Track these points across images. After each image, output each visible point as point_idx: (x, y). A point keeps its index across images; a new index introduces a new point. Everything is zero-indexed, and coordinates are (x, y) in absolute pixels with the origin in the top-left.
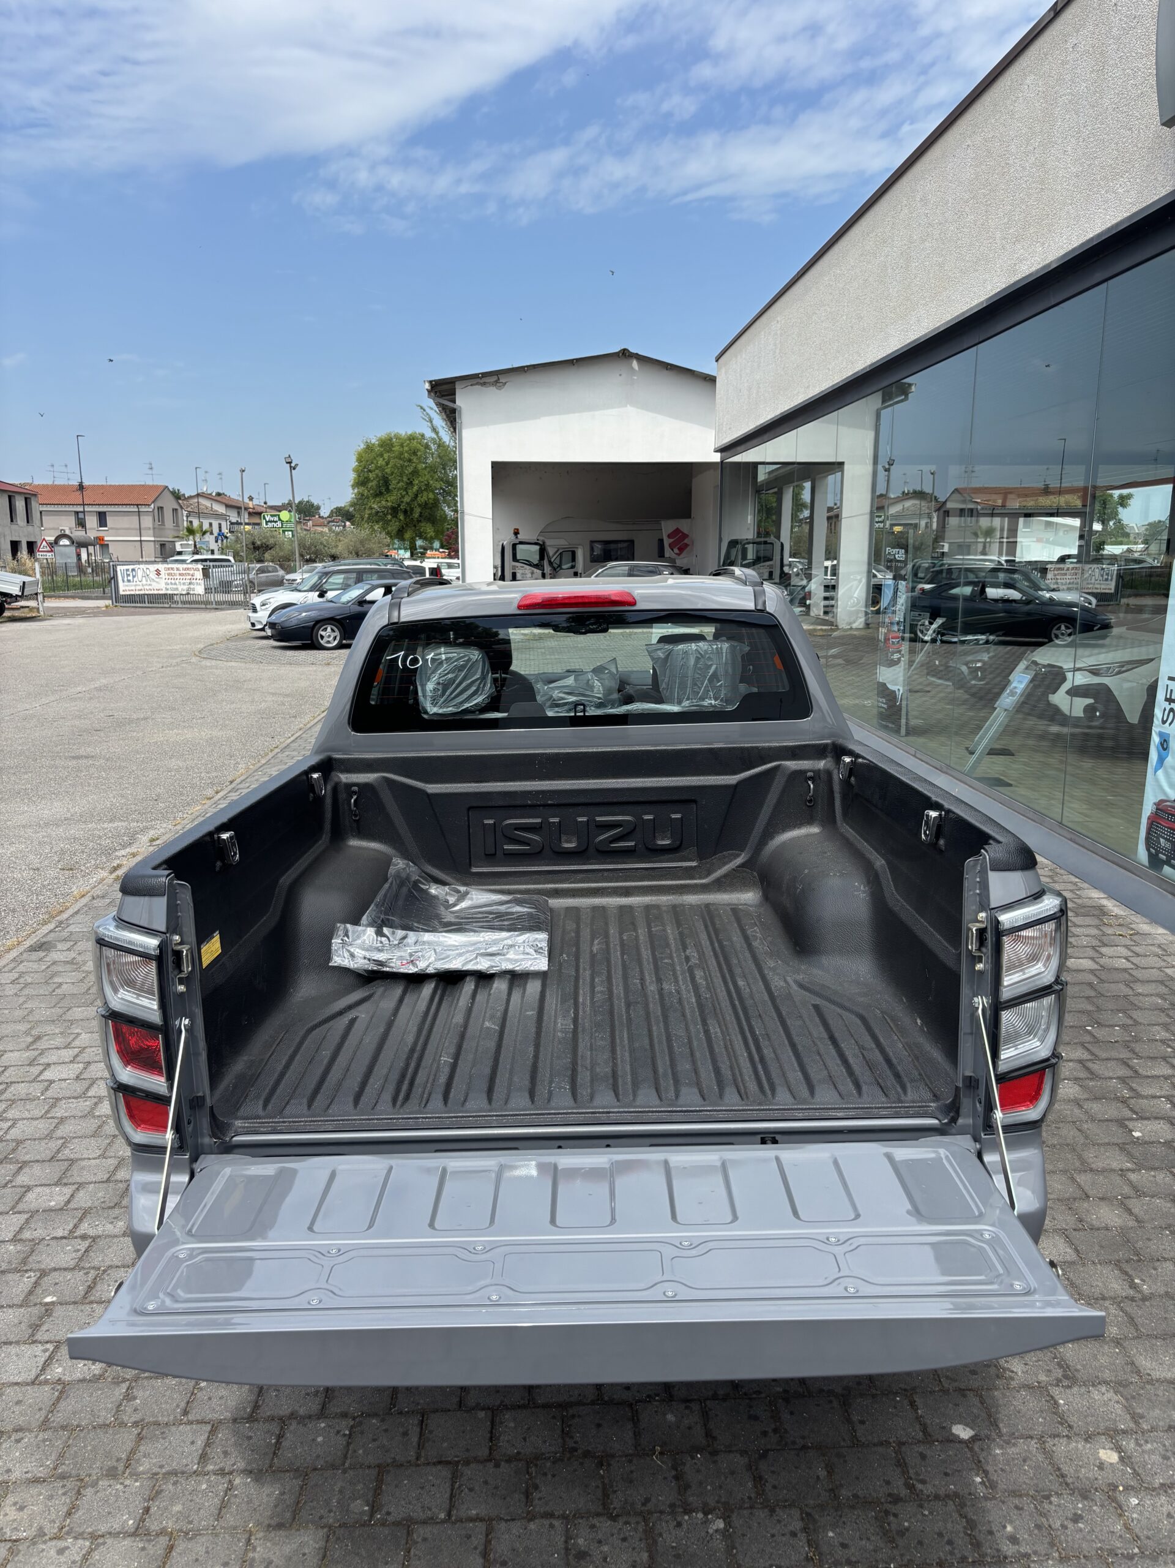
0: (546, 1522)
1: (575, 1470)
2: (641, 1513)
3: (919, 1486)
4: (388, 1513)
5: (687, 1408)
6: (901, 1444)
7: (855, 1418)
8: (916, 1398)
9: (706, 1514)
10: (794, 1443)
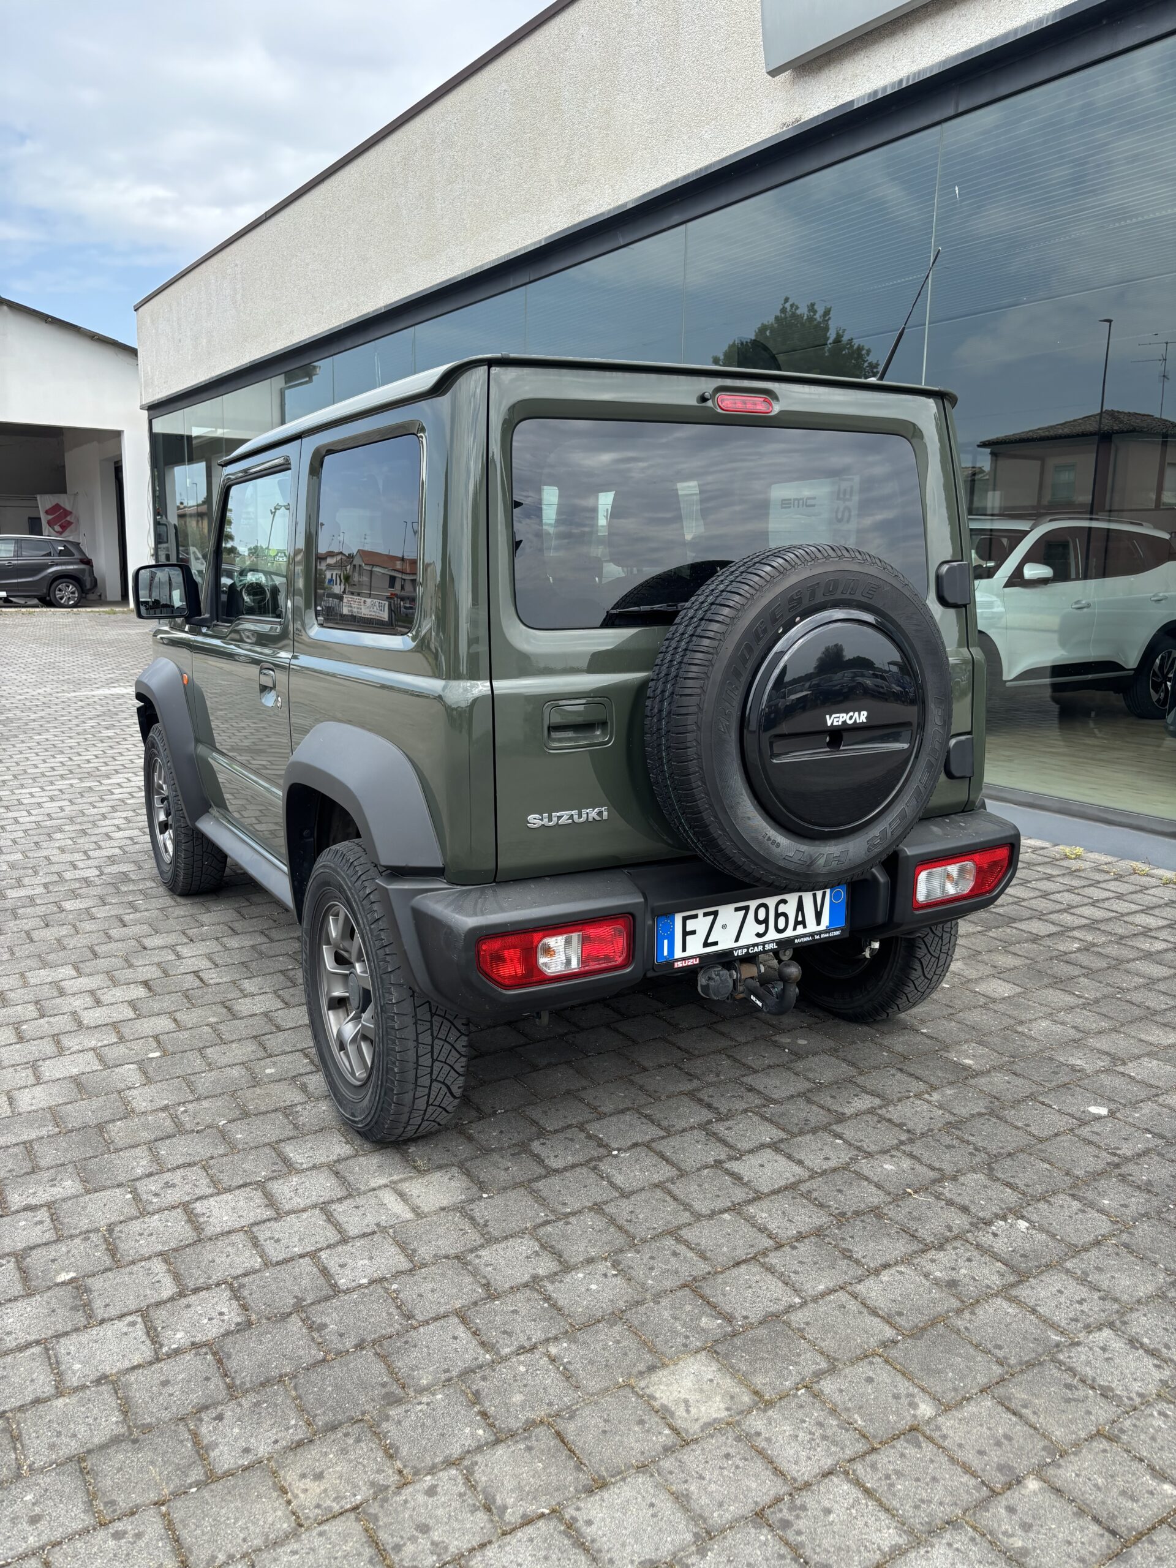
0: (892, 1270)
1: (865, 1228)
2: (955, 1238)
3: (1118, 1152)
4: (746, 1317)
5: (892, 1156)
6: (1071, 1130)
7: (1020, 1124)
8: (1041, 1099)
9: (1005, 1220)
10: (1000, 1154)
